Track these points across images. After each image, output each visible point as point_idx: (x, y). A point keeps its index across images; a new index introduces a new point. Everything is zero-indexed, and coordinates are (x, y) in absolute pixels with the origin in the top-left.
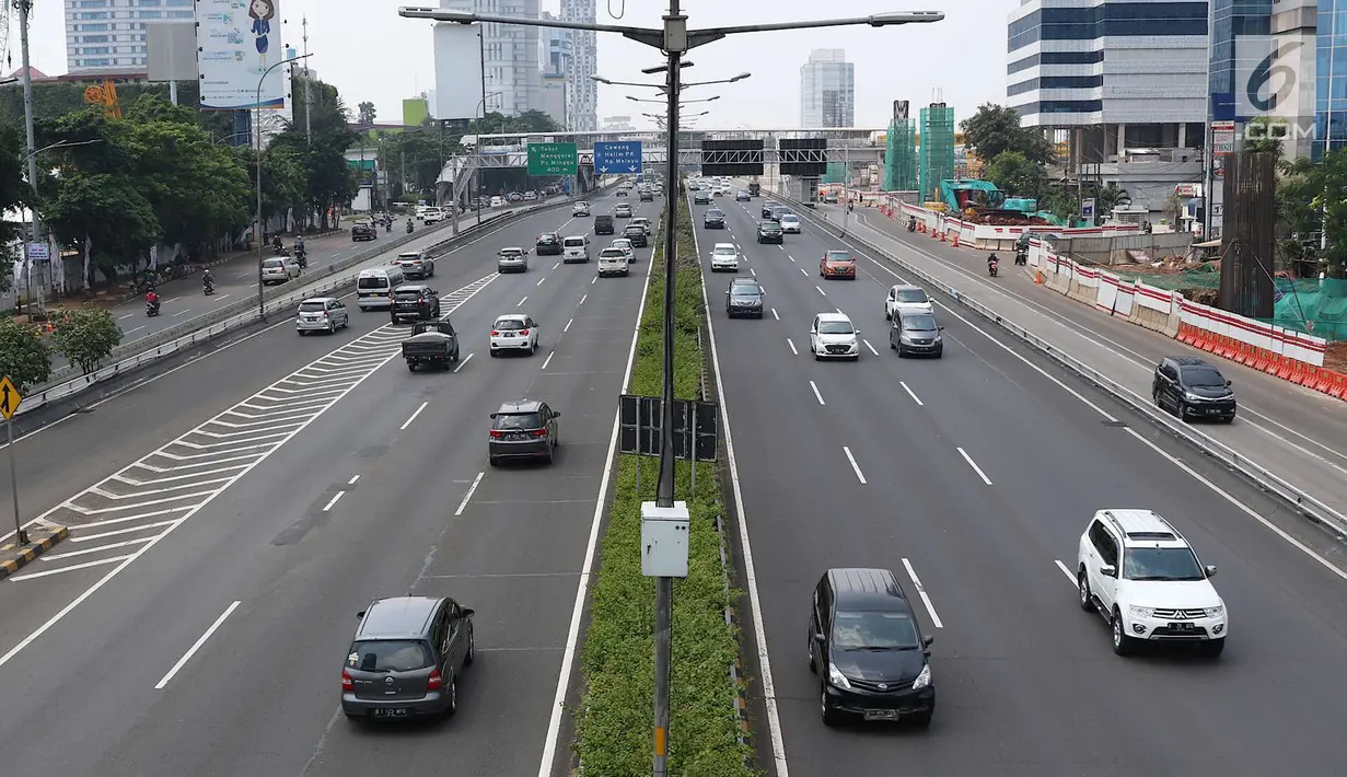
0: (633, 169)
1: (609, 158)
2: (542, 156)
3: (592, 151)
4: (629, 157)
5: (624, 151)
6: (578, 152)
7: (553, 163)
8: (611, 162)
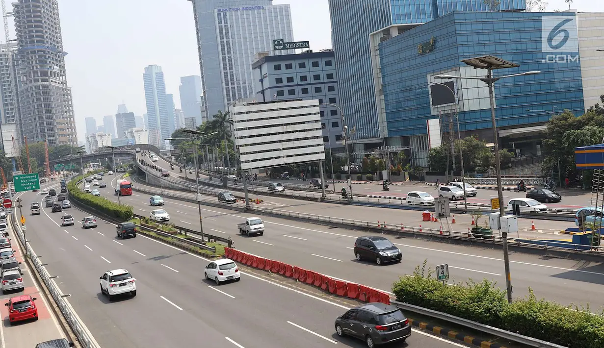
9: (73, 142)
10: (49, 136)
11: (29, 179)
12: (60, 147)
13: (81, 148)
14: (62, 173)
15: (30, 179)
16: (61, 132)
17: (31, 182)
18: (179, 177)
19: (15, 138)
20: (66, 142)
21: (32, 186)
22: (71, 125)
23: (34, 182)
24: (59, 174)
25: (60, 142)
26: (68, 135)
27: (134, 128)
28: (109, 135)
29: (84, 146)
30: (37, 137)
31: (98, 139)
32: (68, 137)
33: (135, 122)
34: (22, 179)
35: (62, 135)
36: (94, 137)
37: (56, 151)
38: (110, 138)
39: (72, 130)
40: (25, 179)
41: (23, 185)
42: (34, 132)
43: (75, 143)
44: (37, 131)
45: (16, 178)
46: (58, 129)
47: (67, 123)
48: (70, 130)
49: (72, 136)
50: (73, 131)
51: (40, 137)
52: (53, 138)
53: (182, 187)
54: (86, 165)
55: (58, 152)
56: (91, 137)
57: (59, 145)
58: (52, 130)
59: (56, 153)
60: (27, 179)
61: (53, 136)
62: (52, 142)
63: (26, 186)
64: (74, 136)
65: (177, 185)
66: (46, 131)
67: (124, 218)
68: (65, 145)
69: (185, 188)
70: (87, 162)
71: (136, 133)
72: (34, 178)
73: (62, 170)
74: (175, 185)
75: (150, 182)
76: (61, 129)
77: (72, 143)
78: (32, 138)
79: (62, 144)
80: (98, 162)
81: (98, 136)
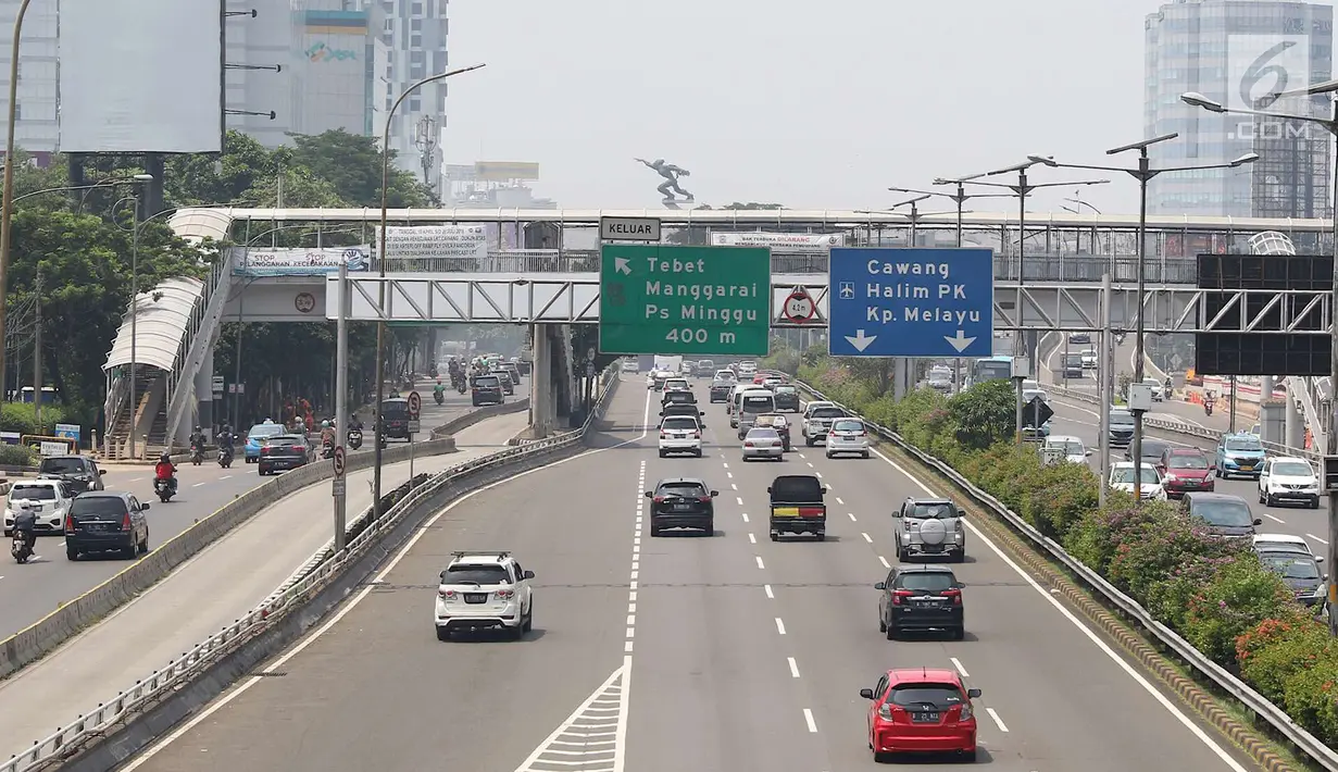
0: (960, 342)
1: (882, 303)
2: (652, 288)
3: (824, 279)
4: (951, 303)
5: (932, 282)
6: (775, 279)
7: (688, 312)
8: (887, 316)
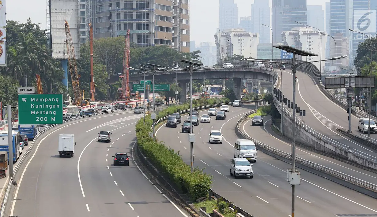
9: (181, 43)
10: (139, 27)
11: (46, 104)
12: (157, 49)
13: (194, 55)
14: (150, 97)
15: (48, 103)
16: (160, 23)
17: (49, 110)
18: (338, 130)
19: (70, 26)
20: (167, 41)
21: (49, 116)
22: (181, 10)
23: (53, 110)
24: (146, 97)
25: (156, 41)
26: (174, 29)
27: (301, 28)
28: (255, 36)
29: (198, 52)
30: (119, 27)
31: (234, 41)
32: (173, 32)
33: (306, 16)
34: (33, 103)
35: (162, 29)
36: (227, 37)
37: (148, 56)
38: (257, 41)
39: (181, 21)
40: (39, 103)
41: (33, 112)
42: (115, 18)
43: (184, 44)
44: (118, 16)
45: (24, 100)
46: (156, 17)
47: (174, 7)
48: (178, 20)
49: (181, 31)
50: (184, 22)
51: (123, 28)
52: (147, 32)
53: (333, 149)
54: (199, 86)
55: (151, 59)
56: (222, 36)
57: (156, 45)
58: (145, 16)
59: (146, 59)
60: (42, 103)
61: (146, 27)
62: (144, 39)
63: (40, 116)
64: (184, 32)
65: (327, 145)
66: (135, 17)
67: (193, 195)
68: (164, 47)
69: (338, 151)
70: (201, 81)
71: (305, 37)
72: (55, 103)
73: (151, 92)
74: (322, 143)
75: (286, 133)
76: (162, 18)
77: (178, 44)
78: (109, 28)
79: (159, 45)
80: (221, 84)
81: (235, 35)
